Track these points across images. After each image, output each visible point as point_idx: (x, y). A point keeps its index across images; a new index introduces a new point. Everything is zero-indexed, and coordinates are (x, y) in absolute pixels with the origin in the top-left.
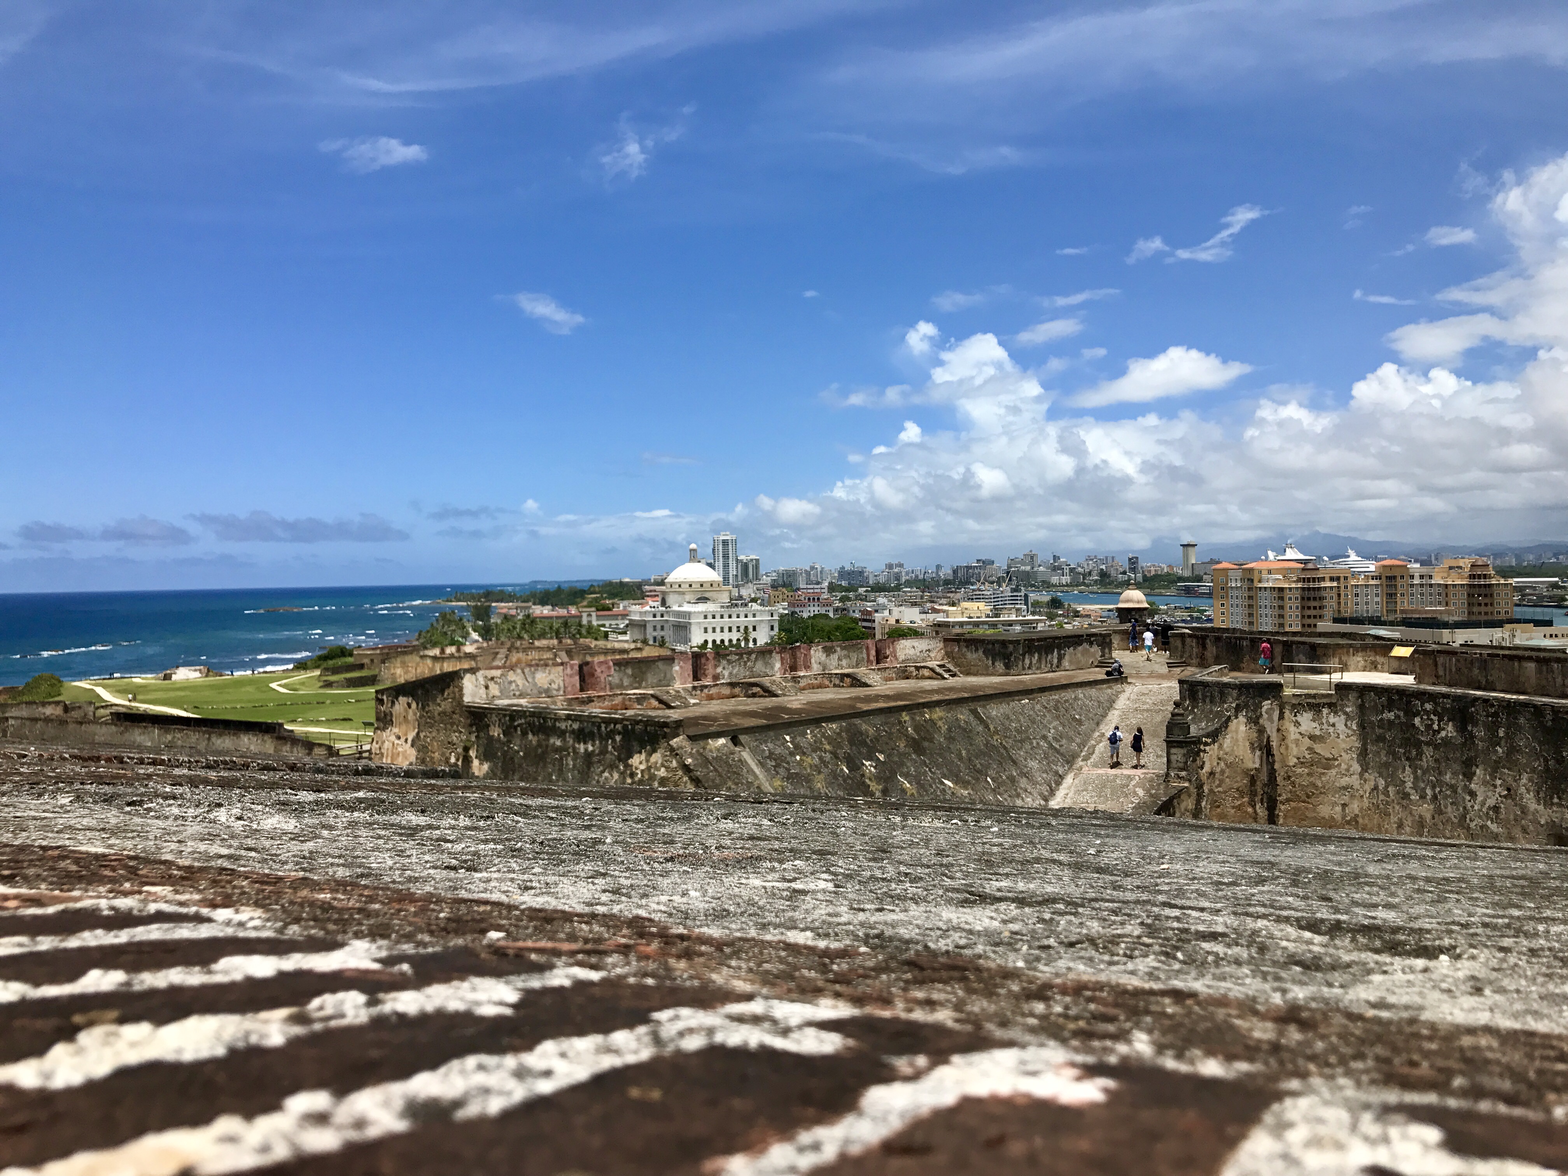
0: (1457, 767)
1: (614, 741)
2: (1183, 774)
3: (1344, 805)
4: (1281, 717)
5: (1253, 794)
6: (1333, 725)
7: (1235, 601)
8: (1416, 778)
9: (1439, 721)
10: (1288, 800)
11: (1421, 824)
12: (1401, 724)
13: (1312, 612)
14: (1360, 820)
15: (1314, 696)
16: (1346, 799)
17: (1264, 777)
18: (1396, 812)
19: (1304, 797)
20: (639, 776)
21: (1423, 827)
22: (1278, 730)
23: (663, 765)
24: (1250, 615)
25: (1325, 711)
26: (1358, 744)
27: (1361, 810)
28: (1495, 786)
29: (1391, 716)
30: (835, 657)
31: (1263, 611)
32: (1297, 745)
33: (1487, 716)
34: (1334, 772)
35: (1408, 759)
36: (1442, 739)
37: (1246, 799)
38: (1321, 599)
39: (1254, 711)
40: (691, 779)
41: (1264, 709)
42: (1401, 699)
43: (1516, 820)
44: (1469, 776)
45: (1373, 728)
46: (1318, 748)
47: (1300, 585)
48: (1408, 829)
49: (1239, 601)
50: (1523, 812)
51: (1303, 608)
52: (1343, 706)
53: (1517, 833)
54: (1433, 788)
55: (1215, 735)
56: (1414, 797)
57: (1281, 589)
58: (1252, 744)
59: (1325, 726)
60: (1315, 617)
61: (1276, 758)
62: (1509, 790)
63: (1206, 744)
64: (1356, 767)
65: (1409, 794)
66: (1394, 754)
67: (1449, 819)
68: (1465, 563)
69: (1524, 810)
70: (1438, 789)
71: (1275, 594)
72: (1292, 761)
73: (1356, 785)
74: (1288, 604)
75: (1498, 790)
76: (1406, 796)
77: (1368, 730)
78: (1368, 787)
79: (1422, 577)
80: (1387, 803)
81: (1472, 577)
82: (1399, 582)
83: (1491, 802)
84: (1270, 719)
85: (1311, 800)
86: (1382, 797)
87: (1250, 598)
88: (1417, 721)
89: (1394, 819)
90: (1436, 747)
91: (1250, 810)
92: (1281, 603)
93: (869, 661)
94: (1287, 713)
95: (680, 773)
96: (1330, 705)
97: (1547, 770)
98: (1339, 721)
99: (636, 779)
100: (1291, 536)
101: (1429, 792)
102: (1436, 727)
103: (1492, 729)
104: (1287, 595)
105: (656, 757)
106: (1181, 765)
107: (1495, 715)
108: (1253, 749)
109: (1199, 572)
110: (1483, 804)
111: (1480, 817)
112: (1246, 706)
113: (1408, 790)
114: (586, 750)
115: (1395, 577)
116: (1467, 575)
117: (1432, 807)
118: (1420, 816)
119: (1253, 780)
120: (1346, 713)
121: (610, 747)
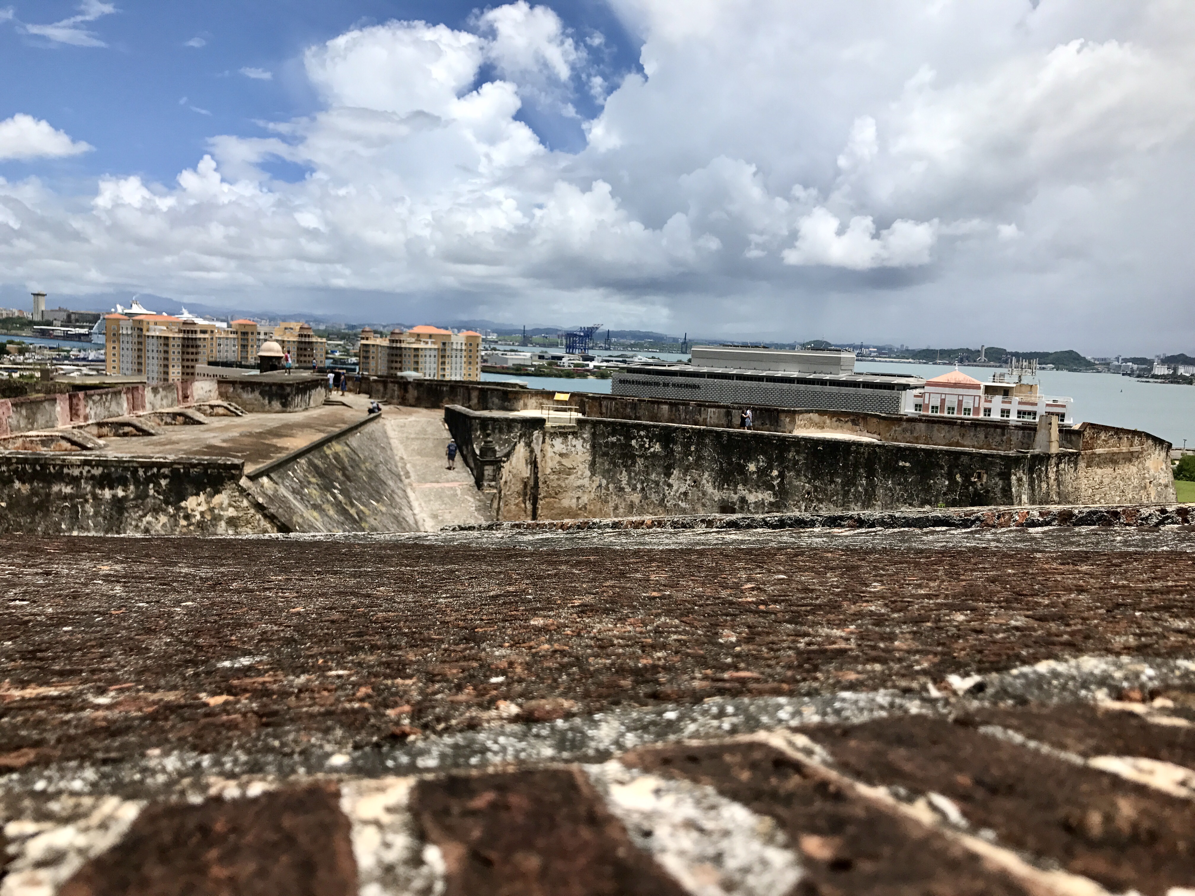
0: (659, 470)
1: (157, 484)
2: (493, 483)
3: (578, 498)
4: (544, 442)
5: (525, 494)
6: (575, 446)
7: (125, 346)
8: (630, 478)
9: (650, 442)
10: (544, 497)
11: (632, 506)
12: (621, 444)
13: (191, 357)
14: (588, 507)
15: (564, 427)
16: (580, 494)
17: (532, 483)
18: (614, 500)
19: (553, 495)
20: (198, 517)
21: (632, 508)
22: (542, 450)
23: (230, 505)
24: (139, 357)
25: (570, 437)
26: (590, 458)
27: (589, 501)
28: (686, 480)
29: (614, 439)
30: (159, 396)
31: (150, 354)
32: (552, 460)
33: (684, 439)
34: (572, 477)
35: (624, 466)
36: (651, 453)
37: (521, 499)
38: (197, 346)
39: (529, 438)
40: (265, 516)
41: (534, 437)
42: (622, 428)
43: (698, 499)
44: (668, 475)
45: (601, 448)
46: (565, 462)
47: (181, 335)
48: (621, 510)
49: (130, 346)
50: (703, 494)
51: (183, 353)
52: (582, 434)
53: (699, 506)
54: (643, 483)
55: (508, 455)
56: (628, 490)
57: (167, 338)
58: (526, 460)
59: (569, 447)
60: (192, 360)
61: (540, 469)
62: (695, 482)
63: (504, 462)
64: (588, 473)
65: (624, 488)
66: (615, 465)
67: (653, 501)
68: (296, 326)
69: (704, 494)
70: (645, 484)
71: (162, 341)
72: (548, 471)
73: (587, 485)
74: (171, 350)
75: (688, 482)
76: (622, 489)
77: (598, 449)
78: (595, 485)
79: (265, 334)
80: (607, 495)
81: (300, 336)
82: (250, 337)
83: (683, 490)
84: (537, 444)
85: (559, 496)
86: (603, 491)
87: (140, 343)
88: (633, 442)
89: (611, 504)
90: (646, 458)
91: (523, 505)
92: (166, 348)
93: (178, 401)
94: (547, 438)
95: (252, 511)
96: (574, 434)
97: (721, 469)
98: (578, 443)
99: (194, 521)
100: (134, 294)
101: (639, 486)
102: (647, 446)
103: (686, 446)
104: (171, 342)
105: (222, 498)
106: (491, 477)
107: (690, 438)
108: (527, 464)
109: (48, 317)
110: (677, 491)
111: (674, 499)
112: (525, 435)
113: (623, 485)
114: (114, 496)
115: (247, 333)
116: (297, 334)
117: (640, 495)
118: (632, 502)
119: (525, 485)
120: (583, 438)
121: (151, 492)
